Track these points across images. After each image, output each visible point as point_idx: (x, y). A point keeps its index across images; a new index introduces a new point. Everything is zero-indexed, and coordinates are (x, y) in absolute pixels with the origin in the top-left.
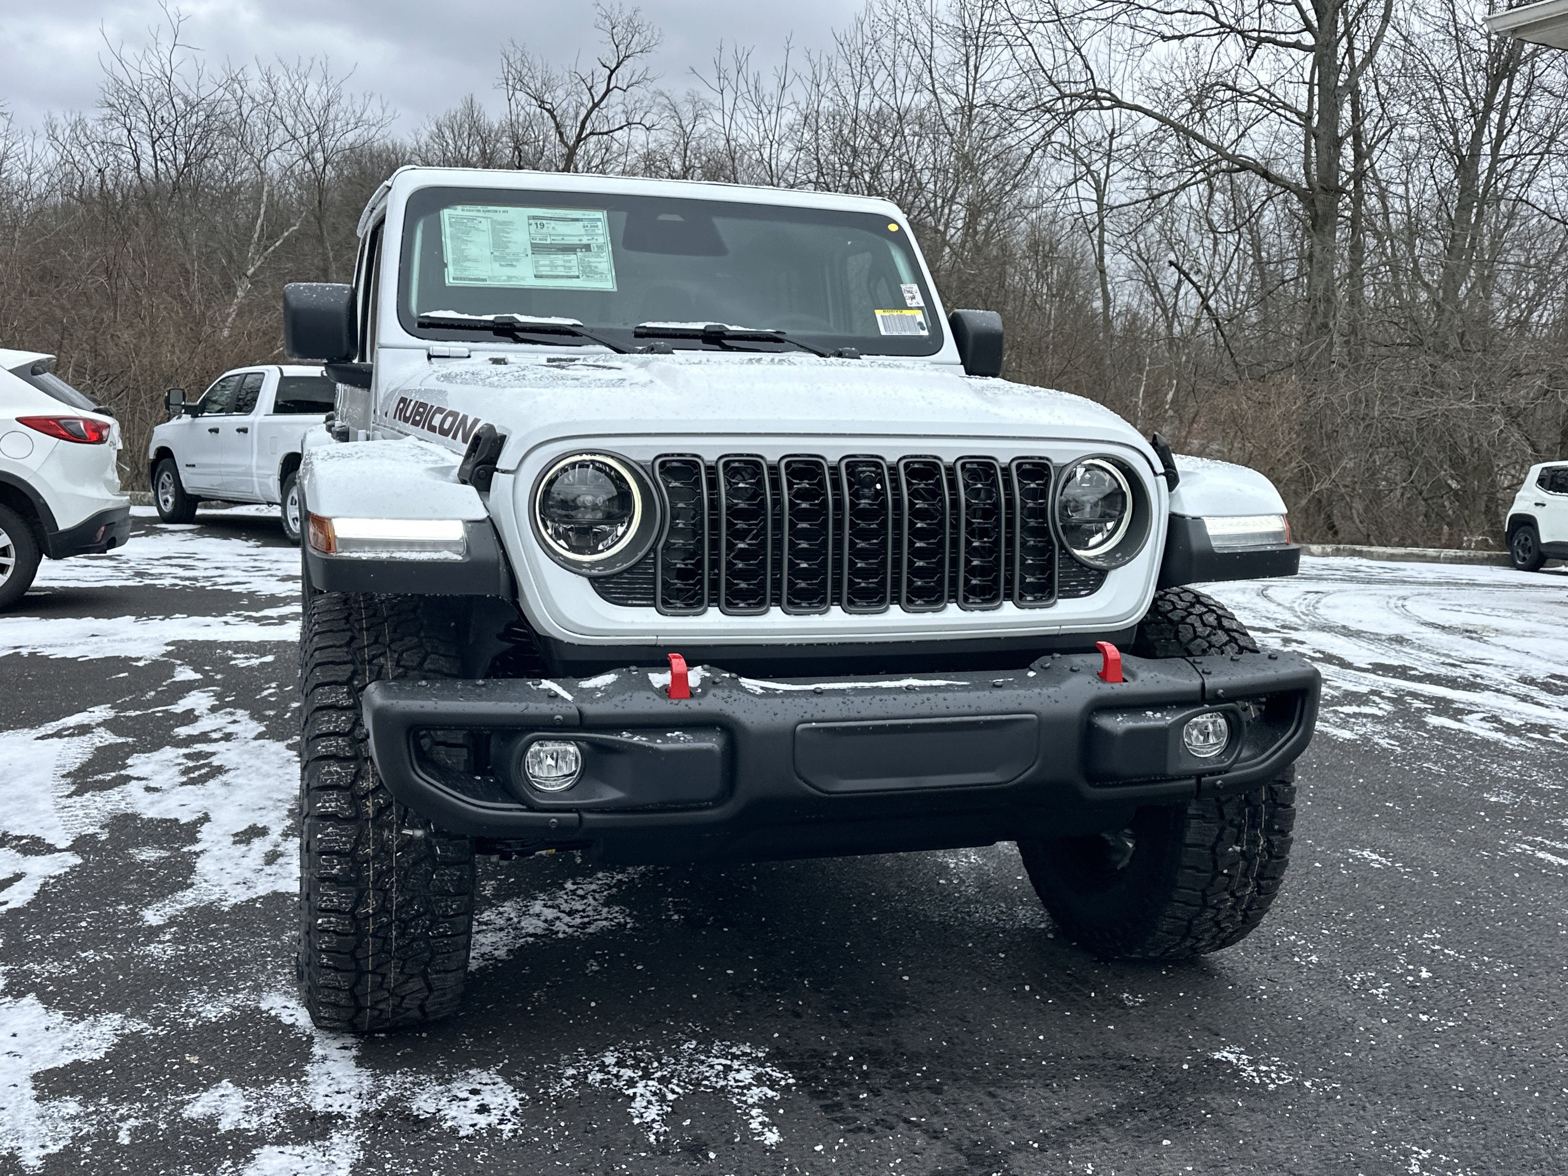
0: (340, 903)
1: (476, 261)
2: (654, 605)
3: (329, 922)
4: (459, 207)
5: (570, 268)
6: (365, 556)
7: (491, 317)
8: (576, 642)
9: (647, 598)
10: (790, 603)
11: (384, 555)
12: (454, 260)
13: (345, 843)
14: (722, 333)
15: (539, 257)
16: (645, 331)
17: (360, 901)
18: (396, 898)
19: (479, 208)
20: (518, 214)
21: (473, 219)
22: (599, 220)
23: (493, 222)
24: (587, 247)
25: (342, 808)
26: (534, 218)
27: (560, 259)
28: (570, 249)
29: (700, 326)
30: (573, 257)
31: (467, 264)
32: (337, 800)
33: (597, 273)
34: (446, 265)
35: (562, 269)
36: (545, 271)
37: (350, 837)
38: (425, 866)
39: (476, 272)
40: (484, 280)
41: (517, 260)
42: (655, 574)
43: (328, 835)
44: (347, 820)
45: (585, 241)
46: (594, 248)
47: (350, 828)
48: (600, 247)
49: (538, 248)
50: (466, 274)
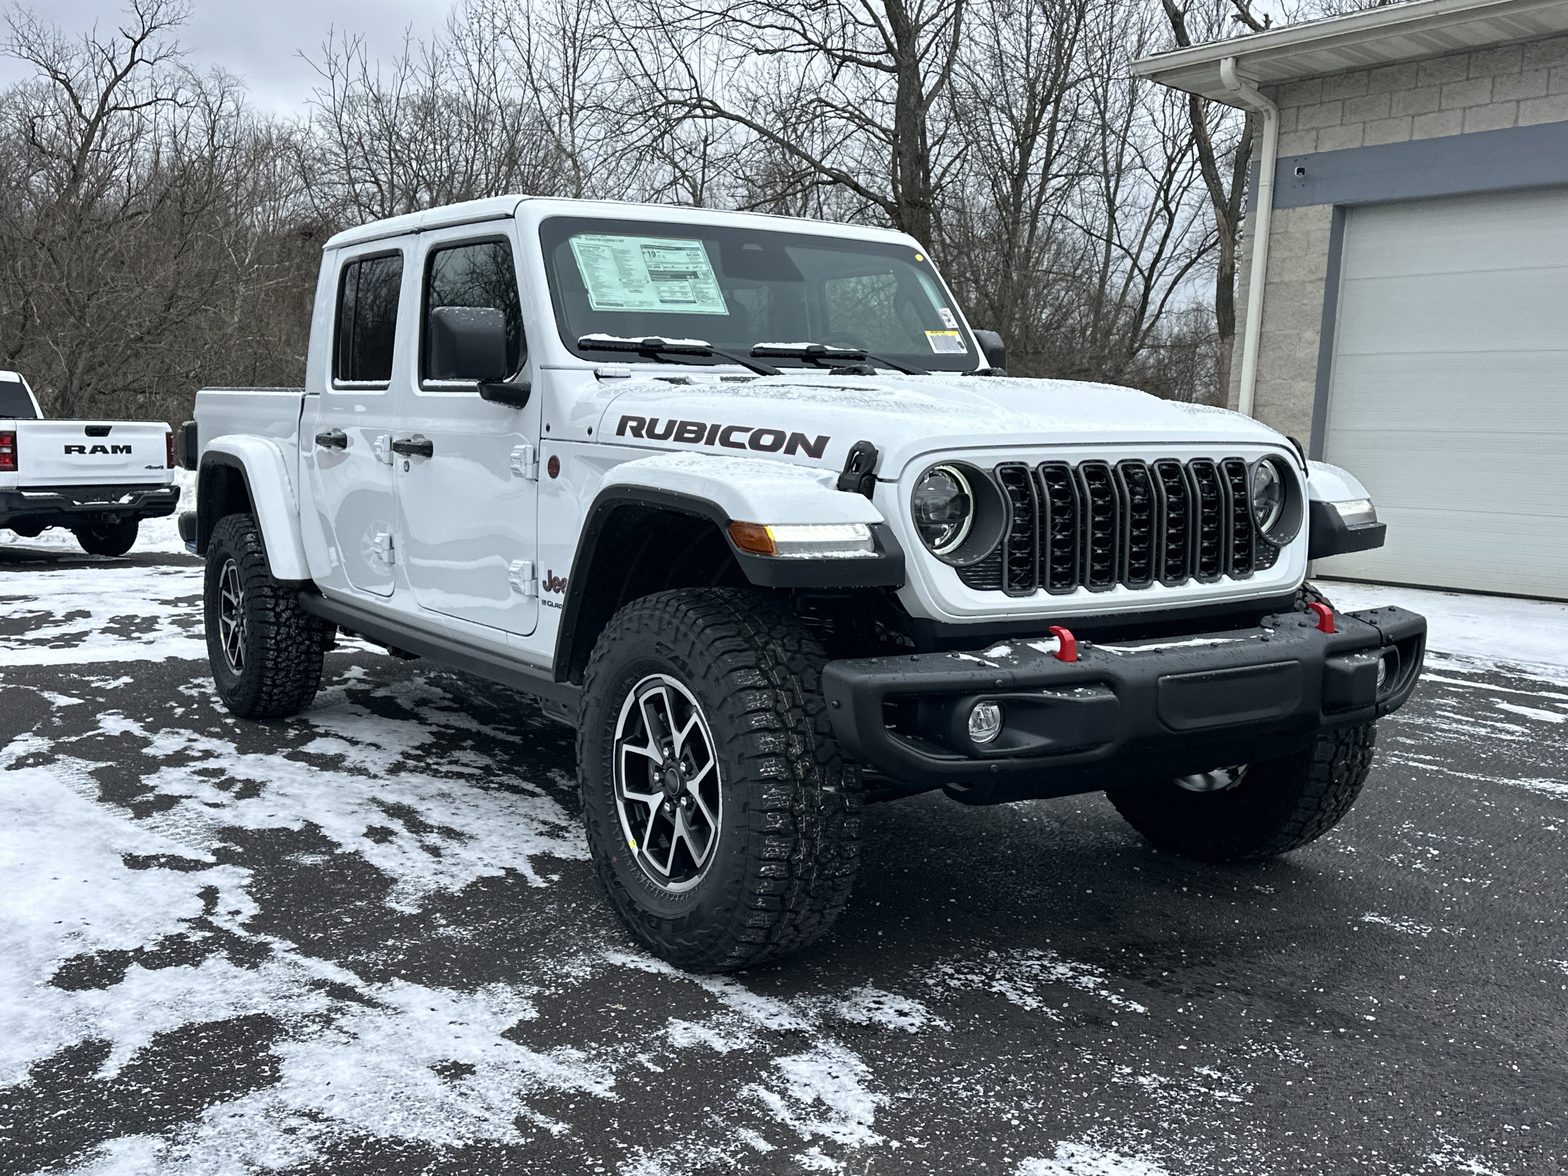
0: (781, 852)
1: (609, 287)
2: (1001, 589)
3: (771, 869)
4: (583, 236)
5: (686, 293)
6: (806, 556)
7: (639, 340)
8: (951, 622)
9: (998, 584)
10: (1092, 583)
12: (593, 286)
13: (785, 802)
14: (822, 352)
15: (659, 284)
16: (761, 351)
17: (795, 850)
18: (819, 845)
19: (599, 237)
20: (632, 243)
21: (597, 248)
22: (698, 249)
23: (613, 251)
24: (695, 275)
25: (781, 772)
26: (646, 247)
27: (676, 285)
28: (680, 276)
29: (803, 346)
30: (685, 283)
31: (603, 290)
32: (776, 765)
33: (709, 299)
34: (587, 291)
35: (679, 294)
36: (667, 296)
37: (788, 795)
38: (840, 816)
39: (613, 298)
40: (621, 305)
41: (642, 286)
43: (771, 795)
44: (785, 782)
45: (691, 269)
46: (701, 276)
47: (789, 788)
48: (704, 274)
49: (657, 275)
50: (605, 300)
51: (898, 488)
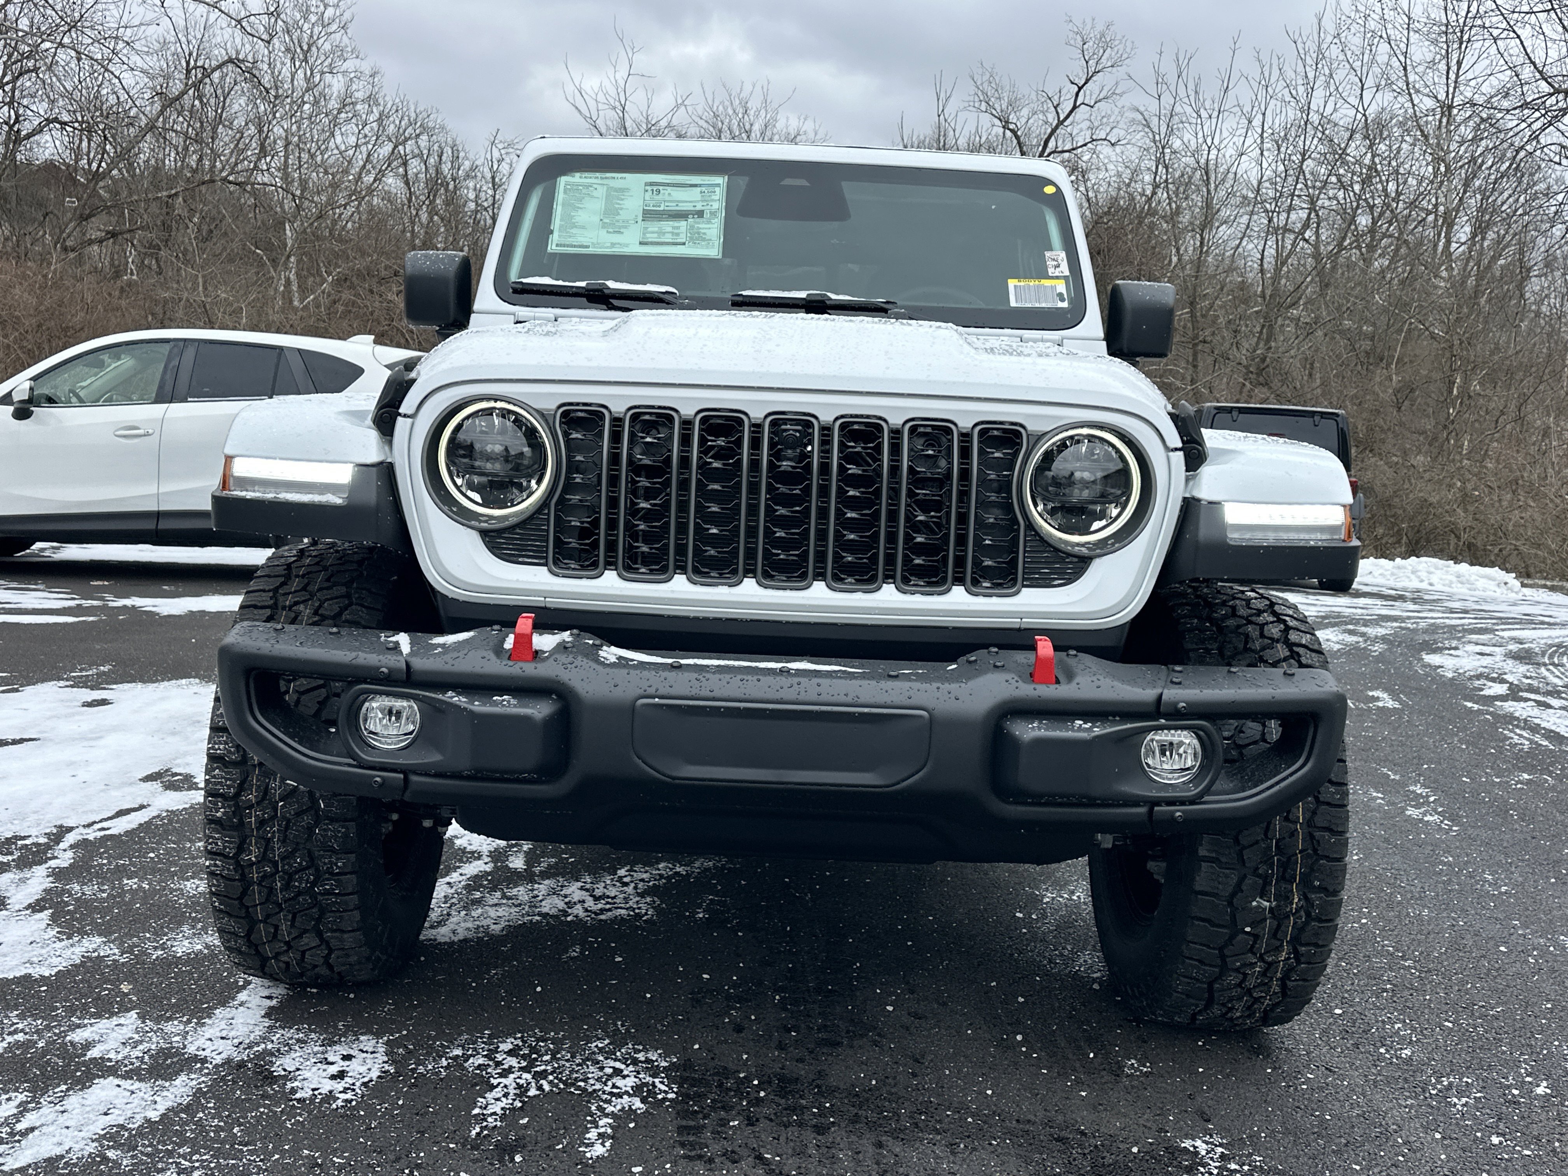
0: (225, 848)
1: (583, 227)
2: (545, 565)
3: (216, 865)
4: (578, 175)
5: (678, 234)
7: (583, 284)
8: (461, 599)
9: (537, 557)
10: (696, 571)
11: (270, 496)
12: (561, 226)
13: (229, 787)
14: (823, 302)
15: (648, 224)
16: (741, 299)
17: (241, 848)
18: (278, 850)
19: (598, 174)
20: (635, 181)
21: (588, 186)
22: (718, 185)
23: (610, 189)
24: (700, 214)
25: (229, 752)
26: (651, 184)
27: (668, 226)
28: (682, 215)
29: (802, 294)
30: (683, 224)
31: (574, 231)
32: (226, 743)
33: (704, 240)
34: (552, 232)
35: (670, 236)
36: (652, 237)
37: (234, 781)
38: (307, 819)
39: (580, 239)
40: (587, 247)
41: (626, 227)
42: (547, 531)
43: (214, 777)
44: (235, 764)
45: (699, 207)
46: (707, 215)
47: (235, 772)
48: (713, 214)
49: (649, 215)
50: (569, 241)
51: (413, 424)
